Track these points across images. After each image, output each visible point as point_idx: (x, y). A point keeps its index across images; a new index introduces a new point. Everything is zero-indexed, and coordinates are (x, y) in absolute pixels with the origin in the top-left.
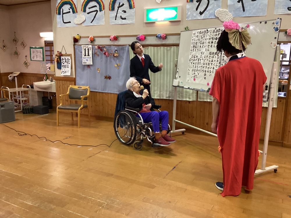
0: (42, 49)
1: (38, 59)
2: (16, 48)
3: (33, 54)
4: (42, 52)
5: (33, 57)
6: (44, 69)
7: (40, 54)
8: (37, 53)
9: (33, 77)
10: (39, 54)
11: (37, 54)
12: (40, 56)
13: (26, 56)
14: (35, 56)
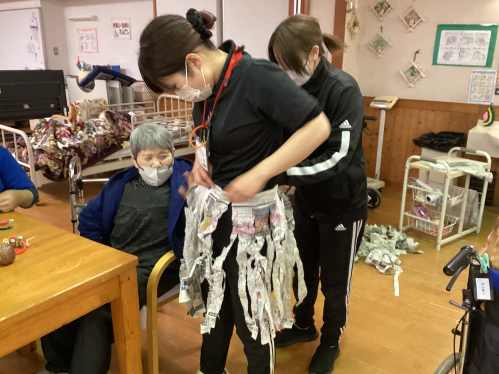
0: (489, 32)
1: (466, 61)
2: (382, 28)
3: (450, 46)
4: (488, 40)
5: (446, 56)
6: (486, 91)
7: (478, 47)
8: (468, 43)
9: (433, 111)
10: (475, 45)
11: (462, 47)
12: (477, 52)
13: (417, 52)
14: (456, 52)
